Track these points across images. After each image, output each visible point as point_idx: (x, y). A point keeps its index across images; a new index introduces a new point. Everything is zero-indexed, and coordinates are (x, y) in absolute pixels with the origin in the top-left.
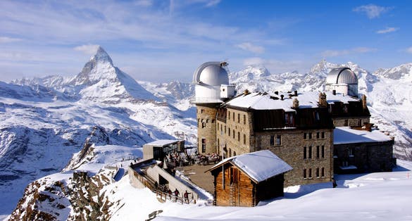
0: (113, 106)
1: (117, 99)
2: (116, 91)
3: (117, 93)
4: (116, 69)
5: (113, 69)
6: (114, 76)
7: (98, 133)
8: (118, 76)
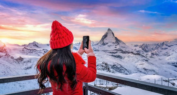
0: (114, 54)
1: (116, 51)
2: (115, 47)
3: (116, 49)
4: (116, 38)
5: (114, 38)
6: (114, 41)
7: (104, 65)
8: (116, 41)
